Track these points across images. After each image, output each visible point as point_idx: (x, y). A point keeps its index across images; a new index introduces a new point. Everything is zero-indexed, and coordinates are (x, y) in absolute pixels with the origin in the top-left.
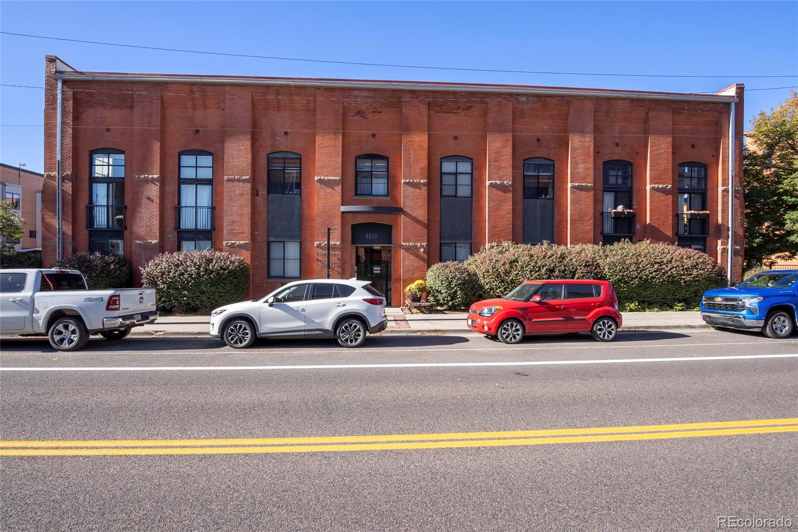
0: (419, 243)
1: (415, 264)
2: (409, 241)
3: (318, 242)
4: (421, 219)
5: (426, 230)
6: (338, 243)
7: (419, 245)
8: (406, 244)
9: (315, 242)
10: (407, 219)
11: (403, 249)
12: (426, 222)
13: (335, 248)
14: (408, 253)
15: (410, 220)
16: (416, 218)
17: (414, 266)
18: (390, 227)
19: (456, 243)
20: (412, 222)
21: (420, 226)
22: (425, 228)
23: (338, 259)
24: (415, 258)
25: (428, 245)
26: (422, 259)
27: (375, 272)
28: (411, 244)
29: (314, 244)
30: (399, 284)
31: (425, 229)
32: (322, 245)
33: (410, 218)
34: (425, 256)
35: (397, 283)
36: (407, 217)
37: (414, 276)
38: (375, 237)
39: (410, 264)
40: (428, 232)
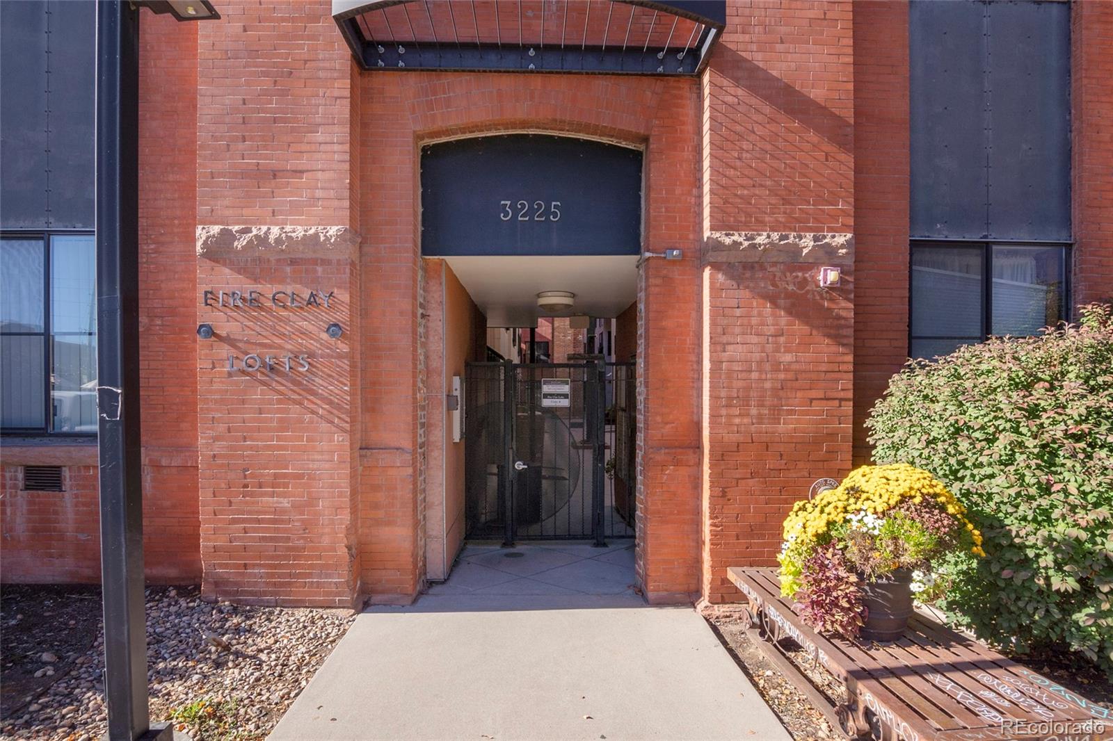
0: (810, 235)
1: (788, 358)
2: (753, 223)
3: (215, 229)
4: (817, 94)
5: (849, 160)
6: (333, 230)
7: (807, 243)
8: (736, 238)
9: (199, 231)
10: (736, 93)
11: (716, 267)
12: (849, 115)
13: (315, 262)
14: (745, 294)
15: (754, 101)
16: (788, 90)
17: (776, 367)
18: (634, 160)
19: (985, 249)
20: (767, 109)
21: (812, 136)
22: (842, 145)
23: (335, 329)
24: (784, 319)
25: (858, 244)
26: (831, 328)
27: (546, 403)
28: (761, 239)
29: (194, 240)
30: (683, 472)
31: (842, 157)
32: (239, 244)
33: (753, 89)
34: (845, 308)
35: (678, 463)
36: (737, 81)
37: (781, 427)
38: (547, 212)
39: (757, 356)
40: (858, 170)
